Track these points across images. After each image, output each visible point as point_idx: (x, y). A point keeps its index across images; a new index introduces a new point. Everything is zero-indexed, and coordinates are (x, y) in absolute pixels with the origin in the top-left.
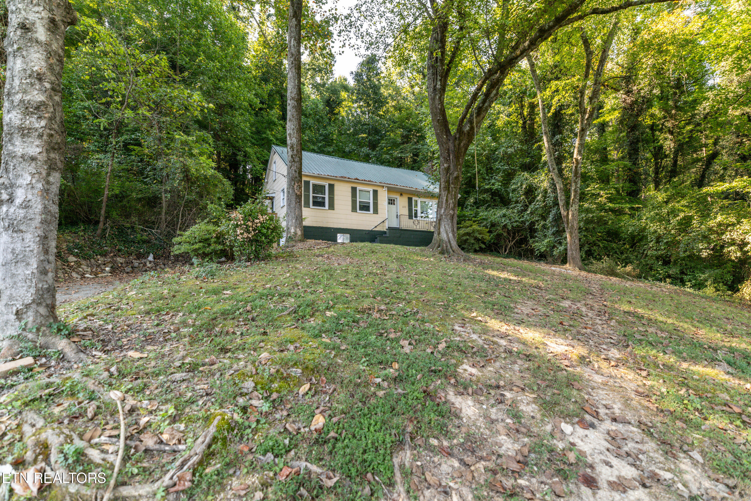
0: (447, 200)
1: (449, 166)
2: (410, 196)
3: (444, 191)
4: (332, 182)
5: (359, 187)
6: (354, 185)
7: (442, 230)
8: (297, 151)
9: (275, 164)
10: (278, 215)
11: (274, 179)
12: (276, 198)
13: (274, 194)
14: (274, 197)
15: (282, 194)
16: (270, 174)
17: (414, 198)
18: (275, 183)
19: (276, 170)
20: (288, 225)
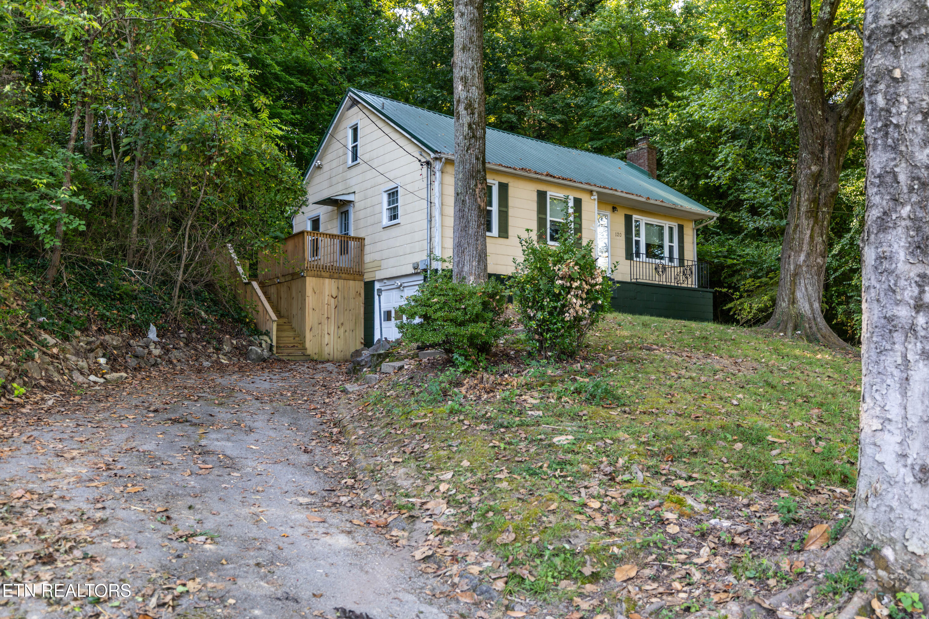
0: (812, 237)
1: (821, 171)
2: (629, 213)
3: (808, 218)
4: (504, 180)
5: (552, 193)
6: (542, 188)
7: (799, 295)
8: (479, 115)
9: (355, 130)
10: (366, 242)
11: (350, 162)
12: (357, 205)
13: (353, 195)
14: (350, 202)
15: (385, 197)
16: (330, 150)
17: (636, 217)
18: (354, 171)
19: (358, 143)
20: (462, 271)
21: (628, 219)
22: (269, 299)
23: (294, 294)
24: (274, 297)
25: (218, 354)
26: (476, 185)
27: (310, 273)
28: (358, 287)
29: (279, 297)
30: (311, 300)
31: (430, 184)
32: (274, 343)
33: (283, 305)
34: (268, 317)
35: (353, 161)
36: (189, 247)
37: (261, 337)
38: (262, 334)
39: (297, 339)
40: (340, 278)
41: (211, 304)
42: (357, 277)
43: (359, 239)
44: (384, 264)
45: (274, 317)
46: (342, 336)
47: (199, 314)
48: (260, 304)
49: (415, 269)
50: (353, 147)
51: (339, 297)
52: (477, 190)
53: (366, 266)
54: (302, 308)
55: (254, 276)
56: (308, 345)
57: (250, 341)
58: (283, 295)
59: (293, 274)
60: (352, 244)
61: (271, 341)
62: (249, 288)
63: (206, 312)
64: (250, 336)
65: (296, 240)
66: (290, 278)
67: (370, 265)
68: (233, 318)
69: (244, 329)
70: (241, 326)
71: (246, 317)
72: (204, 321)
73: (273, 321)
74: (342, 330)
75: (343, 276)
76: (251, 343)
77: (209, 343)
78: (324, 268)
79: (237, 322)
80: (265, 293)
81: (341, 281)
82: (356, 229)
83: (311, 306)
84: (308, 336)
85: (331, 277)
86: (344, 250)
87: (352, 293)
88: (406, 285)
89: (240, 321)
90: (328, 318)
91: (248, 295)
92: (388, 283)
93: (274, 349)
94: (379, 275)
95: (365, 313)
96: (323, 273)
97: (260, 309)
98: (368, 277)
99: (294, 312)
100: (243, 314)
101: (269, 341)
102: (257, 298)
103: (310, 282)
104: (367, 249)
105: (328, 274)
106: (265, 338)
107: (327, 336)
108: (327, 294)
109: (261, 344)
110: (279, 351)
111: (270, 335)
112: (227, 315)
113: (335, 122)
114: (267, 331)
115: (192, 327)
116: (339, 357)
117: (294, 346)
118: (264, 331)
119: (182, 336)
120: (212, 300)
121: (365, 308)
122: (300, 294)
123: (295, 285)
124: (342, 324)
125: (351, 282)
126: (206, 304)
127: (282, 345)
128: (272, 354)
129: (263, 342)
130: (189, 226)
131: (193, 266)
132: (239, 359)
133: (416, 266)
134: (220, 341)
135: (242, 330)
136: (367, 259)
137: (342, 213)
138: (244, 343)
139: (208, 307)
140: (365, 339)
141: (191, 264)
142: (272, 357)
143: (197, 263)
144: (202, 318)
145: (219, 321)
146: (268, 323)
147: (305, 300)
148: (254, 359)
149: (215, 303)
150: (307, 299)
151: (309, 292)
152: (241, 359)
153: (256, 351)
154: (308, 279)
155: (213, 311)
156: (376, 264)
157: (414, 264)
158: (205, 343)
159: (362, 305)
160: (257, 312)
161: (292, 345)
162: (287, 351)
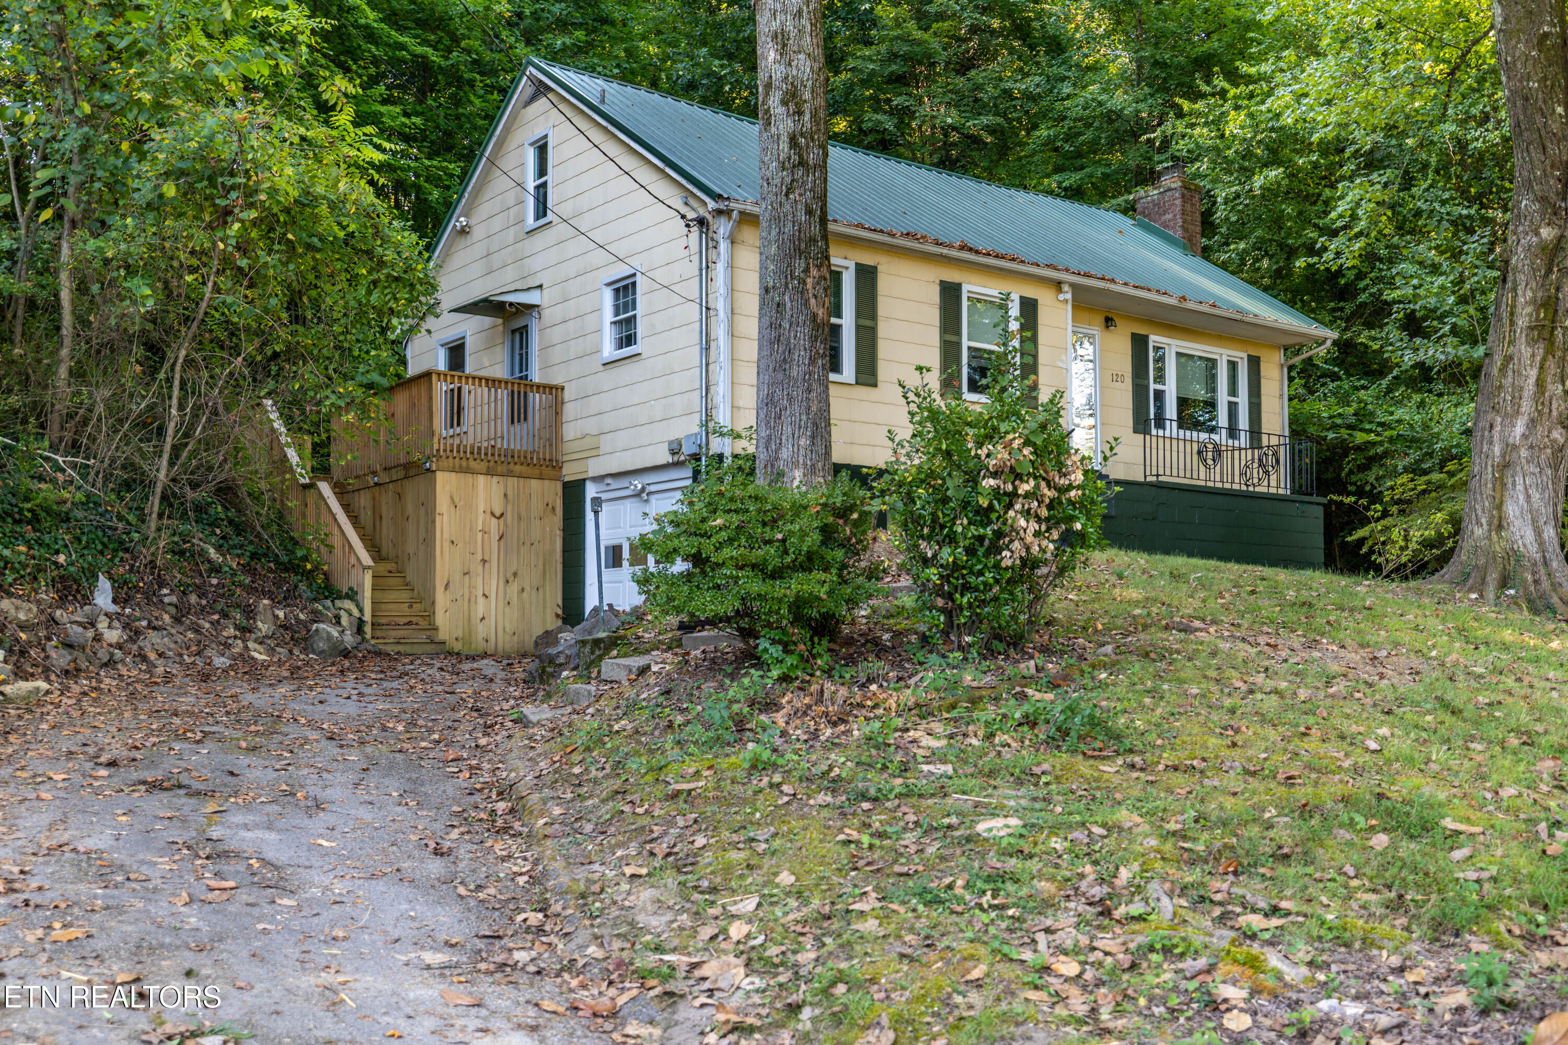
0: (1540, 384)
1: (1561, 238)
2: (1141, 330)
3: (1531, 342)
4: (868, 259)
5: (973, 286)
6: (952, 275)
7: (1512, 510)
8: (814, 115)
9: (542, 149)
10: (568, 395)
11: (530, 220)
12: (546, 313)
13: (538, 292)
14: (532, 307)
15: (608, 297)
16: (488, 194)
17: (1155, 339)
18: (541, 240)
19: (548, 178)
20: (777, 459)
21: (1139, 343)
22: (355, 520)
23: (410, 509)
24: (366, 516)
25: (244, 641)
26: (807, 270)
27: (444, 463)
28: (549, 492)
29: (378, 517)
30: (446, 523)
31: (706, 268)
32: (367, 617)
33: (387, 532)
34: (353, 560)
35: (537, 218)
36: (181, 407)
37: (338, 603)
38: (339, 597)
39: (417, 606)
40: (509, 474)
41: (229, 530)
42: (547, 471)
43: (551, 387)
44: (606, 443)
45: (366, 558)
46: (515, 601)
47: (203, 553)
48: (336, 531)
49: (673, 453)
50: (537, 187)
51: (509, 515)
52: (809, 281)
53: (567, 447)
54: (429, 541)
55: (322, 470)
56: (441, 619)
57: (315, 612)
58: (387, 511)
59: (407, 466)
60: (536, 399)
61: (361, 611)
62: (311, 496)
63: (219, 548)
64: (316, 600)
65: (414, 391)
66: (401, 474)
67: (576, 446)
68: (277, 561)
69: (302, 586)
70: (294, 578)
71: (305, 558)
72: (216, 569)
73: (365, 568)
74: (514, 588)
75: (518, 468)
76: (317, 617)
77: (225, 616)
78: (475, 453)
79: (286, 570)
80: (346, 507)
81: (513, 482)
82: (545, 367)
83: (446, 536)
84: (441, 599)
85: (490, 473)
86: (518, 413)
87: (537, 507)
88: (653, 488)
89: (293, 567)
90: (484, 561)
91: (311, 510)
92: (615, 484)
93: (368, 629)
94: (595, 467)
95: (565, 551)
96: (472, 463)
97: (336, 541)
98: (570, 472)
99: (411, 548)
100: (299, 553)
101: (356, 613)
102: (329, 519)
103: (446, 484)
104: (569, 410)
105: (483, 466)
106: (348, 604)
107: (481, 600)
108: (481, 508)
109: (338, 618)
110: (379, 633)
111: (359, 597)
112: (265, 555)
113: (498, 132)
114: (351, 589)
115: (189, 581)
116: (508, 647)
117: (410, 623)
118: (345, 590)
119: (166, 600)
120: (231, 522)
121: (564, 539)
122: (422, 509)
123: (411, 489)
124: (515, 574)
125: (534, 483)
126: (218, 531)
127: (383, 621)
128: (364, 640)
129: (342, 613)
130: (180, 361)
131: (190, 447)
132: (291, 652)
133: (675, 446)
134: (250, 612)
135: (296, 587)
136: (570, 431)
137: (513, 332)
138: (302, 617)
139: (223, 538)
140: (565, 608)
141: (186, 445)
142: (362, 647)
143: (199, 441)
144: (209, 561)
145: (247, 569)
146: (354, 572)
147: (434, 522)
148: (323, 651)
149: (239, 529)
150: (438, 518)
151: (442, 504)
152: (296, 652)
153: (328, 633)
154: (440, 476)
155: (234, 547)
156: (587, 443)
157: (670, 443)
158: (216, 617)
159: (559, 534)
160: (330, 548)
161: (406, 620)
162: (394, 633)
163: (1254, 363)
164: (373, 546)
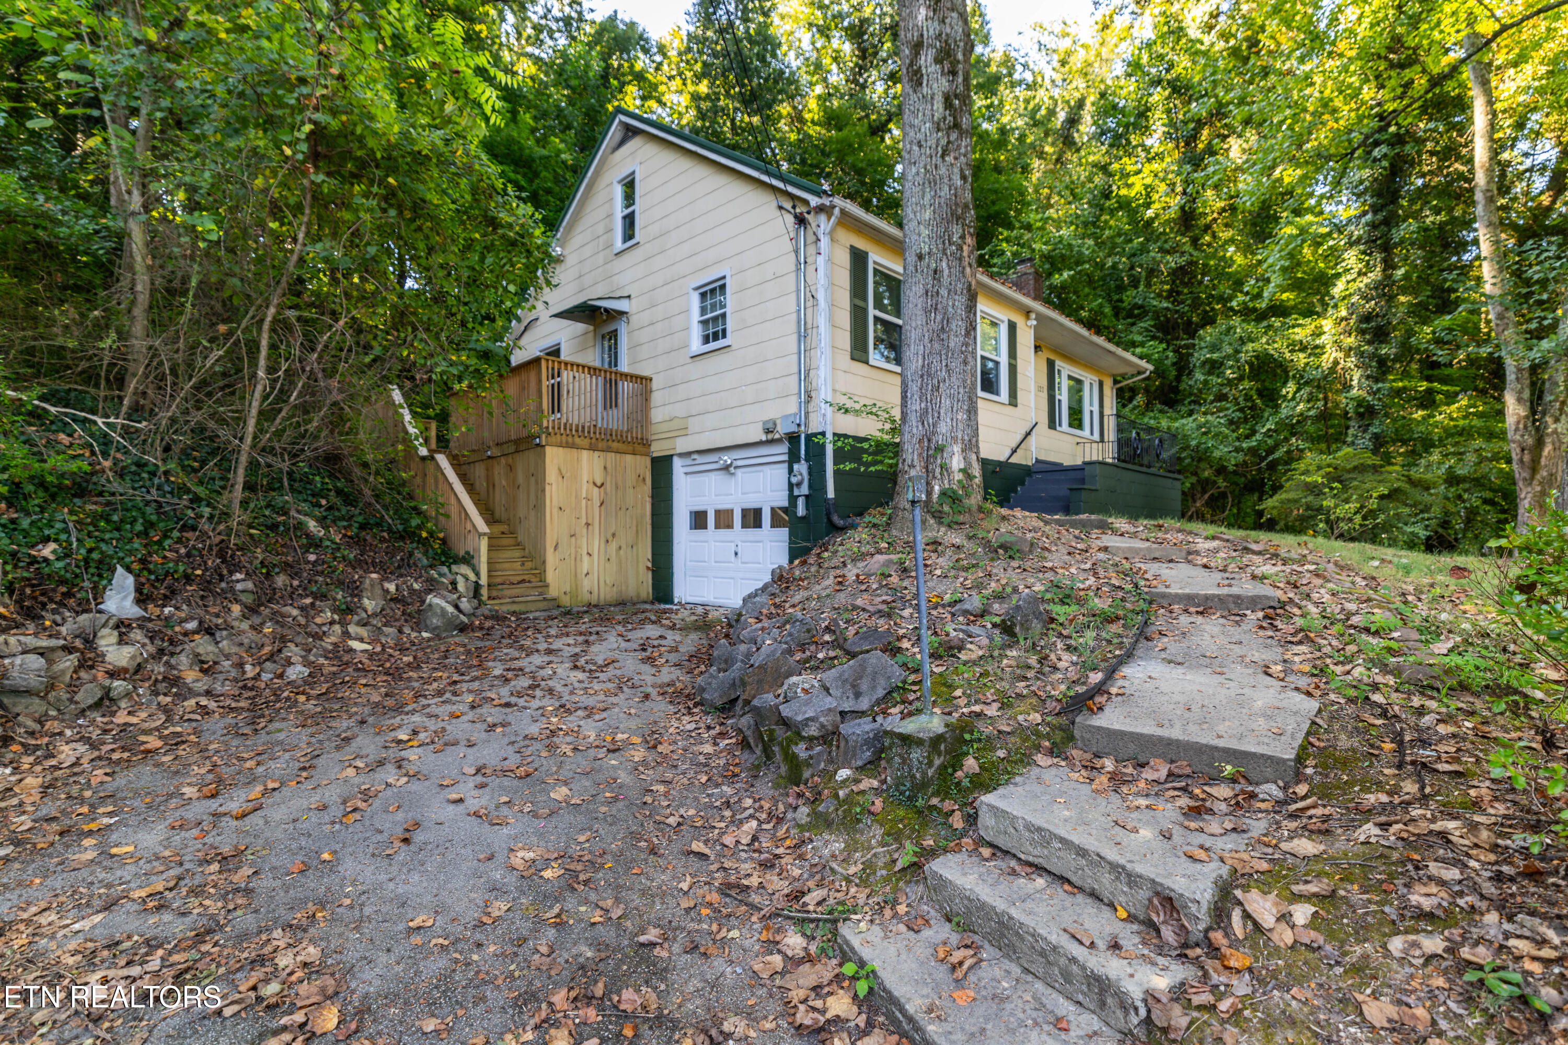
2: (1052, 357)
5: (983, 307)
9: (629, 185)
10: (655, 385)
11: (619, 245)
12: (634, 319)
13: (626, 301)
14: (622, 313)
15: (695, 299)
16: (580, 228)
17: (1059, 364)
18: (628, 258)
19: (636, 207)
20: (934, 433)
21: (1051, 364)
22: (470, 488)
23: (521, 479)
24: (481, 485)
25: (343, 623)
26: (963, 237)
27: (553, 439)
28: (640, 466)
29: (491, 485)
30: (554, 492)
31: (801, 265)
32: (484, 581)
33: (499, 499)
34: (469, 527)
35: (625, 241)
36: (271, 370)
37: (454, 568)
38: (457, 560)
39: (529, 565)
40: (608, 450)
41: (338, 501)
42: (639, 448)
43: (642, 378)
44: (694, 424)
45: (481, 525)
46: (613, 558)
47: (300, 526)
48: (453, 500)
49: (768, 431)
50: (624, 218)
51: (608, 485)
53: (654, 429)
54: (539, 506)
55: (443, 443)
56: (551, 576)
57: (431, 580)
58: (501, 480)
59: (517, 442)
60: (625, 387)
61: (478, 575)
62: (430, 465)
63: (321, 521)
64: (432, 566)
65: (524, 376)
66: (512, 448)
67: (664, 427)
68: (390, 531)
69: (418, 554)
70: (409, 546)
71: (420, 527)
72: (314, 543)
73: (480, 535)
74: (613, 546)
75: (615, 445)
76: (432, 586)
77: (323, 597)
78: (581, 430)
79: (402, 538)
80: (463, 478)
81: (611, 456)
82: (632, 363)
83: (555, 503)
84: (551, 559)
85: (592, 448)
86: (611, 400)
87: (631, 478)
88: (739, 463)
89: (409, 535)
90: (588, 524)
91: (430, 480)
92: (700, 459)
93: (484, 592)
94: (682, 445)
95: (653, 514)
96: (577, 440)
97: (454, 510)
98: (658, 449)
99: (521, 512)
100: (415, 522)
101: (472, 577)
102: (446, 487)
103: (554, 457)
104: (657, 398)
105: (585, 442)
106: (465, 569)
107: (586, 558)
108: (585, 479)
109: (454, 583)
110: (494, 594)
111: (475, 561)
112: (378, 525)
113: (589, 174)
114: (468, 553)
115: (276, 560)
116: (608, 597)
117: (523, 581)
118: (462, 553)
119: (239, 587)
120: (339, 492)
121: (653, 505)
122: (533, 480)
123: (522, 463)
124: (614, 535)
125: (629, 458)
126: (324, 502)
127: (499, 580)
128: (481, 602)
129: (459, 578)
130: (269, 319)
131: (283, 413)
132: (400, 631)
133: (770, 426)
134: (355, 590)
135: (411, 554)
136: (658, 415)
137: (603, 337)
138: (416, 586)
139: (330, 508)
140: (654, 562)
141: (280, 410)
142: (479, 612)
143: (295, 406)
144: (308, 536)
145: (355, 541)
146: (470, 537)
147: (543, 490)
148: (437, 628)
149: (349, 499)
150: (547, 488)
151: (551, 475)
152: (407, 630)
153: (442, 609)
154: (548, 450)
155: (343, 518)
156: (675, 425)
157: (765, 423)
158: (308, 601)
159: (648, 500)
160: (447, 516)
161: (520, 578)
162: (508, 593)
163: (1101, 384)
164: (487, 509)
